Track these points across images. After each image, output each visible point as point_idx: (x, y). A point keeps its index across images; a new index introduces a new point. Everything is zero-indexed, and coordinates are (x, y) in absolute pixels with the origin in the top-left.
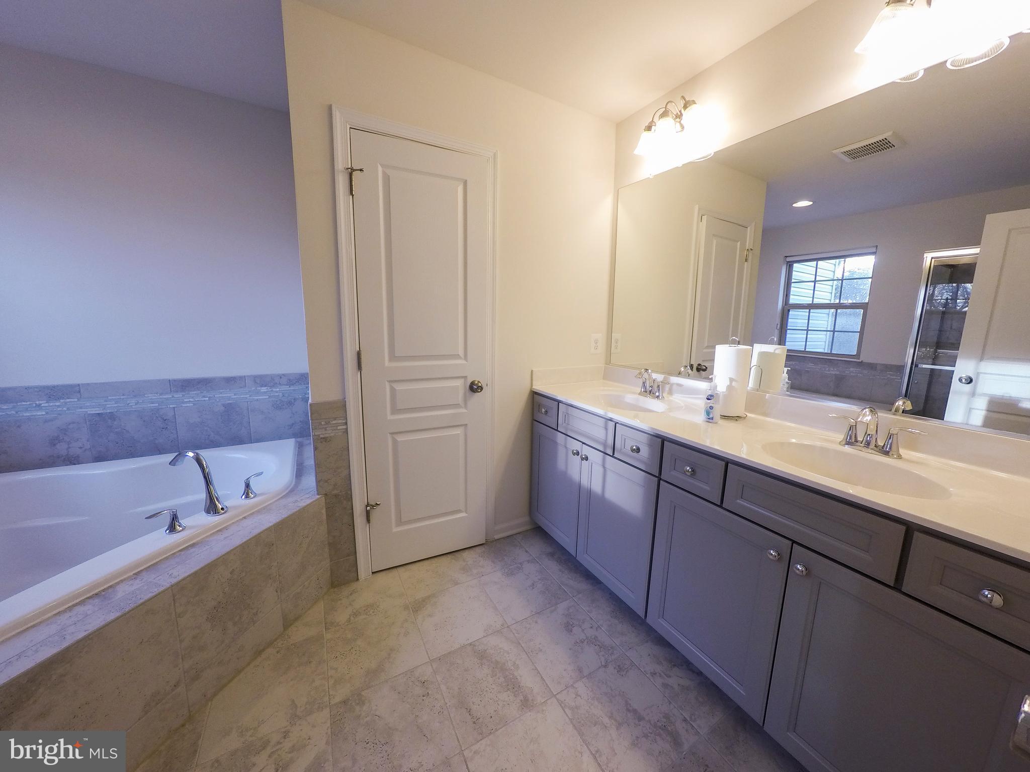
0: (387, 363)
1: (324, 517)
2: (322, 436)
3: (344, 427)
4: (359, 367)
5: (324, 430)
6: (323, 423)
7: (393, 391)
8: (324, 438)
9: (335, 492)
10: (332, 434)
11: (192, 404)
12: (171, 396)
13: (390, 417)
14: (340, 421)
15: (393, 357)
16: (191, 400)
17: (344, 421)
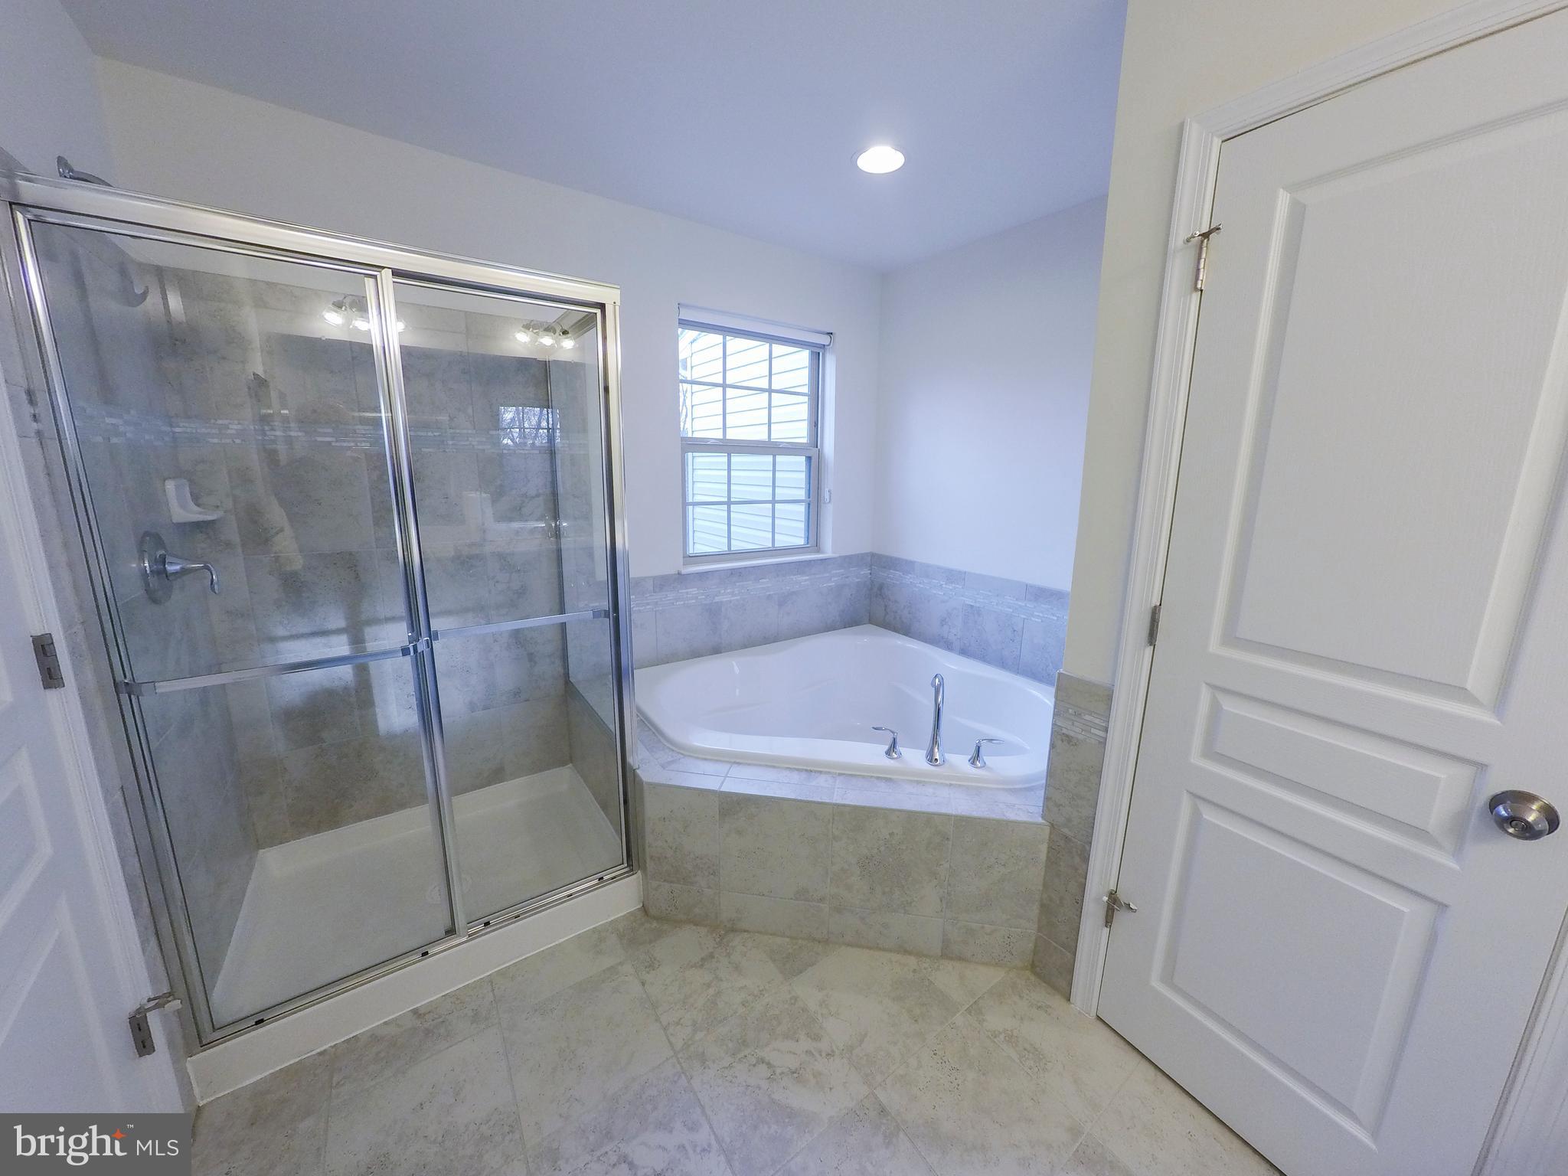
0: (1214, 646)
1: (1043, 857)
2: (1064, 731)
3: (1102, 734)
4: (1152, 637)
5: (1070, 723)
6: (1070, 711)
7: (1216, 709)
8: (1067, 736)
9: (1065, 831)
10: (1080, 737)
11: (1040, 620)
12: (1032, 606)
13: (1196, 759)
14: (1097, 721)
15: (1231, 638)
16: (1041, 615)
17: (1104, 725)
